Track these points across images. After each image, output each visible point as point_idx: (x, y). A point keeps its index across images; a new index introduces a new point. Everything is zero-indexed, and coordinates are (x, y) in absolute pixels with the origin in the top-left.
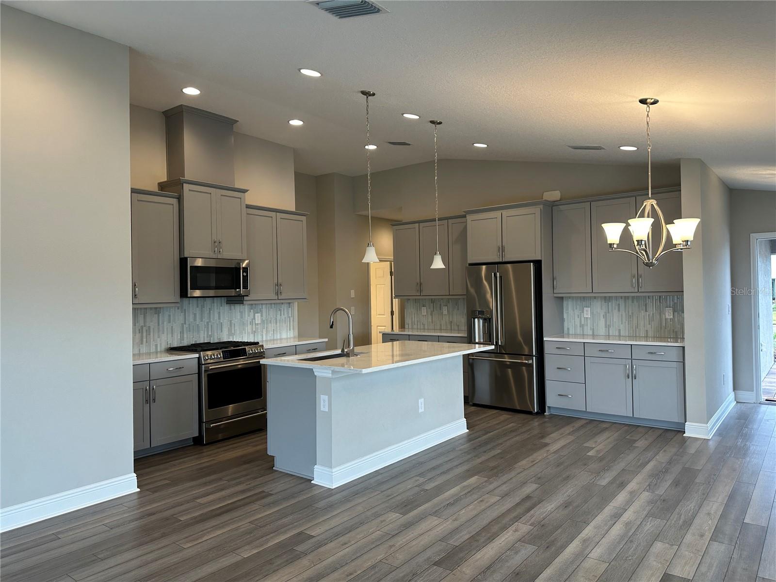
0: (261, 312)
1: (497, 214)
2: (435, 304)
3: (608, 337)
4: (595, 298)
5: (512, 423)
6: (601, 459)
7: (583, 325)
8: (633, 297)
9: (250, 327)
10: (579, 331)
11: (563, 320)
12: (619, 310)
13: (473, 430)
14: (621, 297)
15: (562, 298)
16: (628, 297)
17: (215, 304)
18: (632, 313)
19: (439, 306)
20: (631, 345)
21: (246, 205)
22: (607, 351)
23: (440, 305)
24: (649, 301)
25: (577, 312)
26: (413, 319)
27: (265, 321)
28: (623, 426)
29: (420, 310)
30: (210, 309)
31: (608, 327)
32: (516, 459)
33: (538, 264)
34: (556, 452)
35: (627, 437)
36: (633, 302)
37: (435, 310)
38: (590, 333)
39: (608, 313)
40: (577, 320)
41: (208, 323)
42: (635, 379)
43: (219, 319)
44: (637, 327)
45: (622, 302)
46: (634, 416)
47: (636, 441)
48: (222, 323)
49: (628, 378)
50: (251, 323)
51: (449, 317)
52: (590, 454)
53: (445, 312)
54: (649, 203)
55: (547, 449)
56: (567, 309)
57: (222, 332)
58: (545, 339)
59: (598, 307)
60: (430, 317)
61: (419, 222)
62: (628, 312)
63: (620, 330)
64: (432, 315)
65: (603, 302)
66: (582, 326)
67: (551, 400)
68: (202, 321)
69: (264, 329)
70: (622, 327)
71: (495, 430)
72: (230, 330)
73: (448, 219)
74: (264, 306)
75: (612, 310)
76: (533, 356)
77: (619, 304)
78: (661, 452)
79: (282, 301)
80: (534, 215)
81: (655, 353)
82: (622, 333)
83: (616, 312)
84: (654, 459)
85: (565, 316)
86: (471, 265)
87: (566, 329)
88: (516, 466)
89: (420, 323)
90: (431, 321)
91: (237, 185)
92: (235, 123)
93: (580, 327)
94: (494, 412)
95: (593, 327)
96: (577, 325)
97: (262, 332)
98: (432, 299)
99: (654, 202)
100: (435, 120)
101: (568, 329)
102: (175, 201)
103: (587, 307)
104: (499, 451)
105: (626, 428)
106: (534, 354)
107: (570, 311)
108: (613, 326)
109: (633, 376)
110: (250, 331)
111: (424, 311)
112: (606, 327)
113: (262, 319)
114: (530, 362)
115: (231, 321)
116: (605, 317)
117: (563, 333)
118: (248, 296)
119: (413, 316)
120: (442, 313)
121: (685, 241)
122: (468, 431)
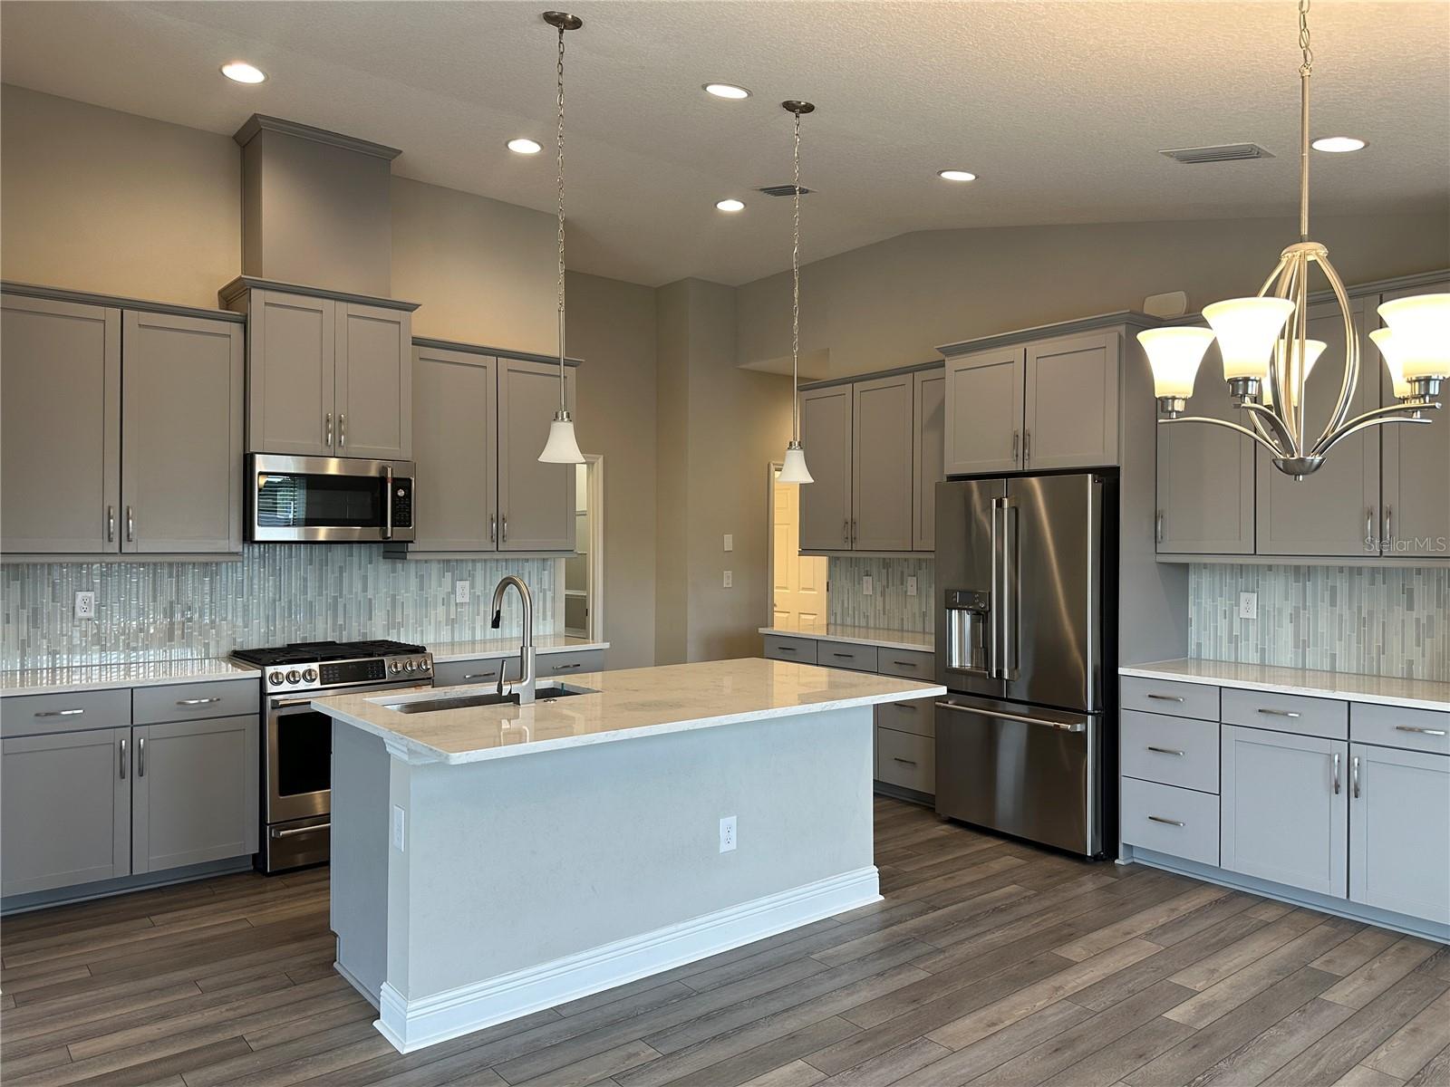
0: (472, 577)
1: (1015, 352)
2: (890, 570)
3: (1301, 672)
4: (1270, 568)
5: (1014, 883)
6: (1199, 1040)
7: (1236, 636)
8: (1374, 570)
9: (441, 610)
10: (1225, 653)
11: (1186, 622)
12: (1333, 603)
13: (897, 897)
14: (1341, 569)
15: (1186, 566)
16: (1359, 570)
17: (355, 559)
18: (1371, 613)
19: (899, 574)
20: (1349, 702)
21: (413, 338)
22: (1285, 714)
23: (902, 573)
24: (1418, 584)
25: (1223, 604)
26: (846, 605)
27: (482, 599)
28: (1319, 921)
29: (860, 580)
30: (341, 568)
31: (1301, 645)
32: (952, 1010)
33: (1109, 478)
34: (1076, 997)
35: (1315, 965)
36: (1373, 583)
37: (890, 584)
38: (1254, 658)
39: (1305, 609)
40: (1223, 624)
41: (335, 598)
42: (1356, 796)
43: (365, 589)
44: (1382, 650)
45: (1342, 584)
46: (1351, 899)
47: (1334, 980)
48: (370, 600)
49: (1337, 793)
50: (446, 602)
51: (920, 604)
52: (1174, 1015)
53: (912, 591)
54: (1298, 253)
55: (1057, 984)
56: (1198, 596)
57: (370, 619)
58: (1121, 671)
59: (1278, 592)
60: (880, 599)
61: (852, 380)
62: (1360, 608)
63: (1333, 656)
64: (883, 594)
65: (1291, 579)
66: (1234, 640)
67: (1132, 830)
68: (320, 594)
69: (478, 614)
70: (1339, 648)
71: (952, 904)
72: (391, 614)
73: (913, 372)
74: (479, 565)
75: (1315, 606)
76: (1087, 713)
77: (1333, 589)
78: (1402, 1032)
79: (508, 556)
80: (1103, 350)
81: (1421, 731)
82: (1340, 666)
83: (1324, 606)
84: (1369, 1061)
85: (1192, 612)
86: (952, 478)
87: (1192, 647)
88: (934, 1036)
89: (859, 611)
90: (881, 608)
91: (398, 296)
92: (395, 157)
93: (1230, 642)
94: (986, 846)
95: (1263, 643)
96: (1221, 637)
97: (474, 622)
98: (884, 559)
99: (1316, 251)
100: (794, 99)
101: (1199, 645)
102: (236, 329)
103: (1247, 591)
104: (923, 975)
105: (1325, 929)
106: (1090, 708)
107: (1206, 602)
108: (1316, 645)
109: (1352, 787)
110: (442, 617)
111: (868, 585)
112: (1296, 646)
113: (473, 595)
114: (1079, 728)
115: (394, 597)
116: (1295, 618)
117: (1187, 656)
118: (412, 542)
119: (846, 596)
120: (906, 592)
121: (1418, 380)
122: (882, 898)
